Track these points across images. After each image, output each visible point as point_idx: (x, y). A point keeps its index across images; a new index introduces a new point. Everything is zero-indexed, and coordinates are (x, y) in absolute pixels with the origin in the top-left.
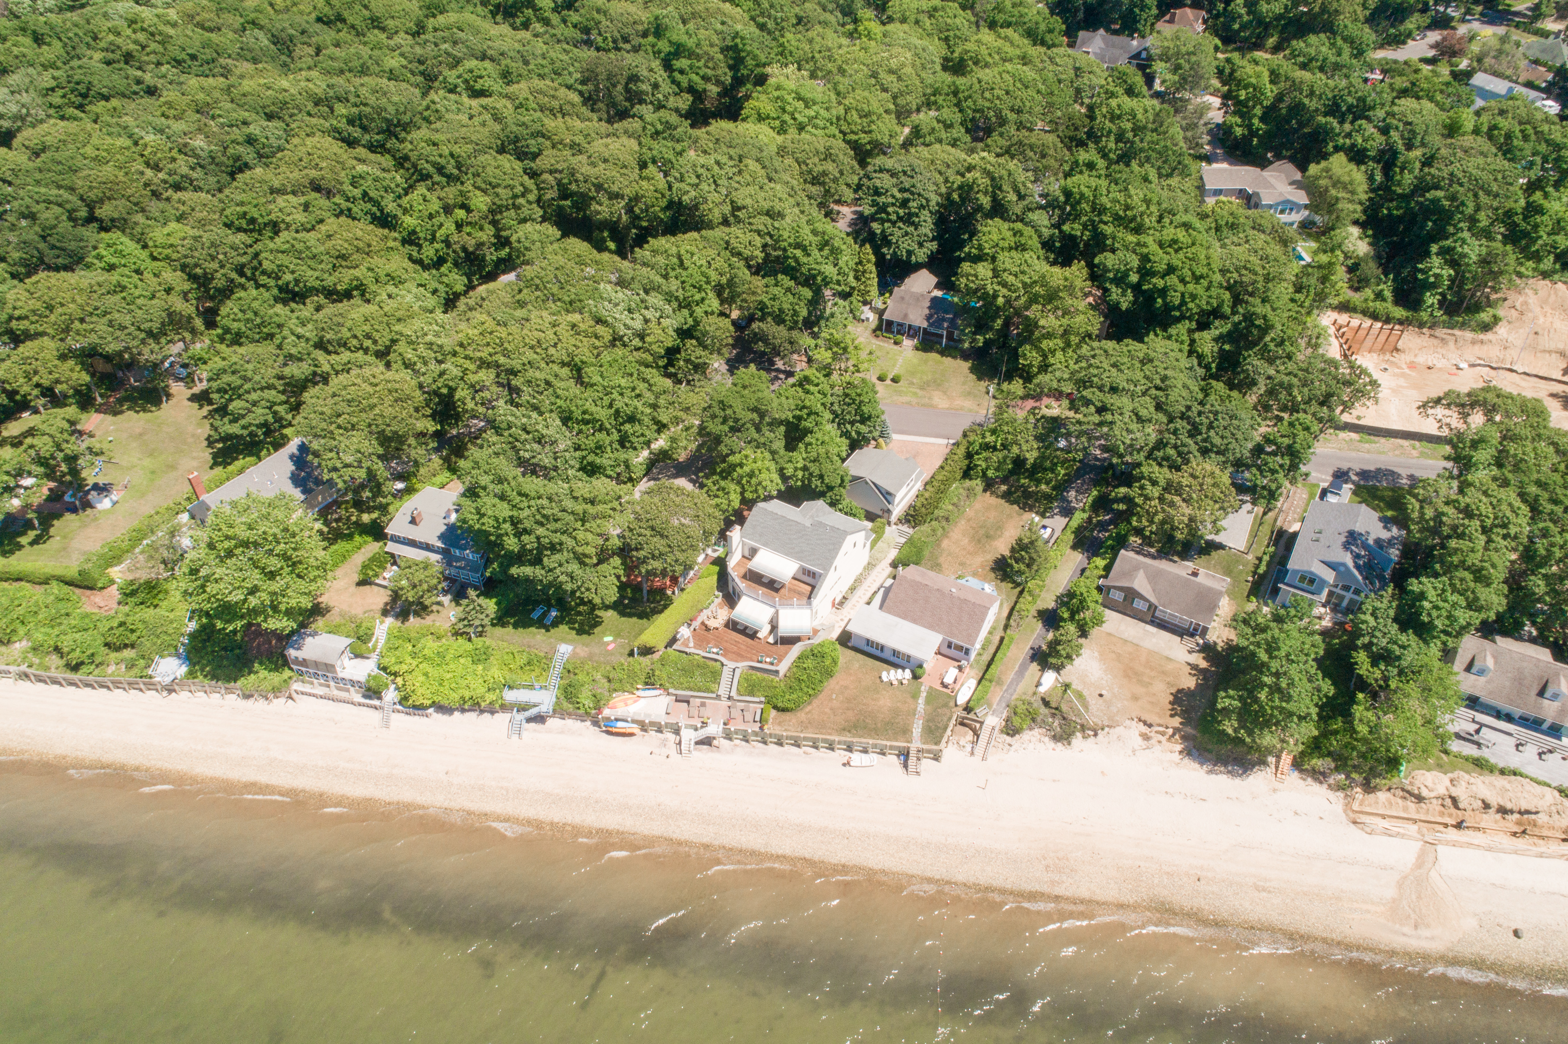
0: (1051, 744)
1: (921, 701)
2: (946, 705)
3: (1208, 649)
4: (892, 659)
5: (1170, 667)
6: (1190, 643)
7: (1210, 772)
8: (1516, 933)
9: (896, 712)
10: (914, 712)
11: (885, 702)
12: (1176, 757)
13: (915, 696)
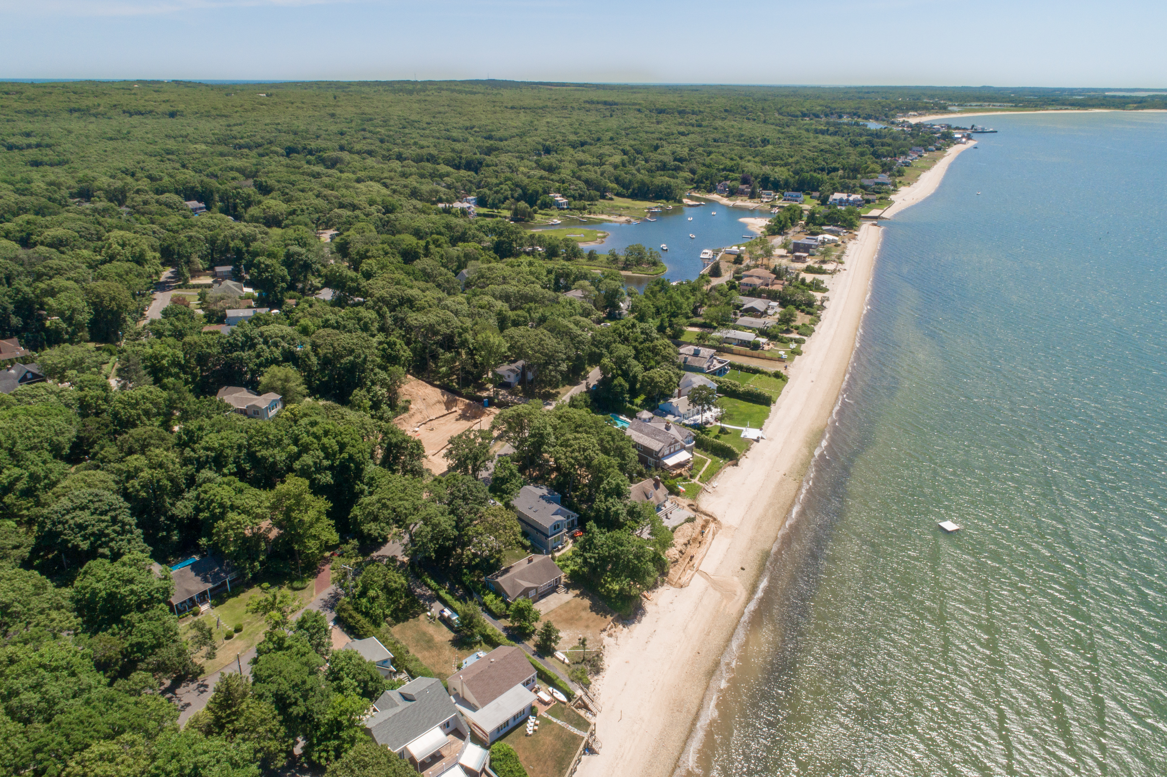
0: (600, 677)
1: (555, 720)
2: (563, 709)
3: (567, 586)
4: (518, 721)
5: (573, 605)
6: (562, 590)
7: (639, 622)
8: (743, 569)
9: (558, 737)
10: (562, 728)
11: (548, 740)
12: (626, 630)
13: (550, 722)
